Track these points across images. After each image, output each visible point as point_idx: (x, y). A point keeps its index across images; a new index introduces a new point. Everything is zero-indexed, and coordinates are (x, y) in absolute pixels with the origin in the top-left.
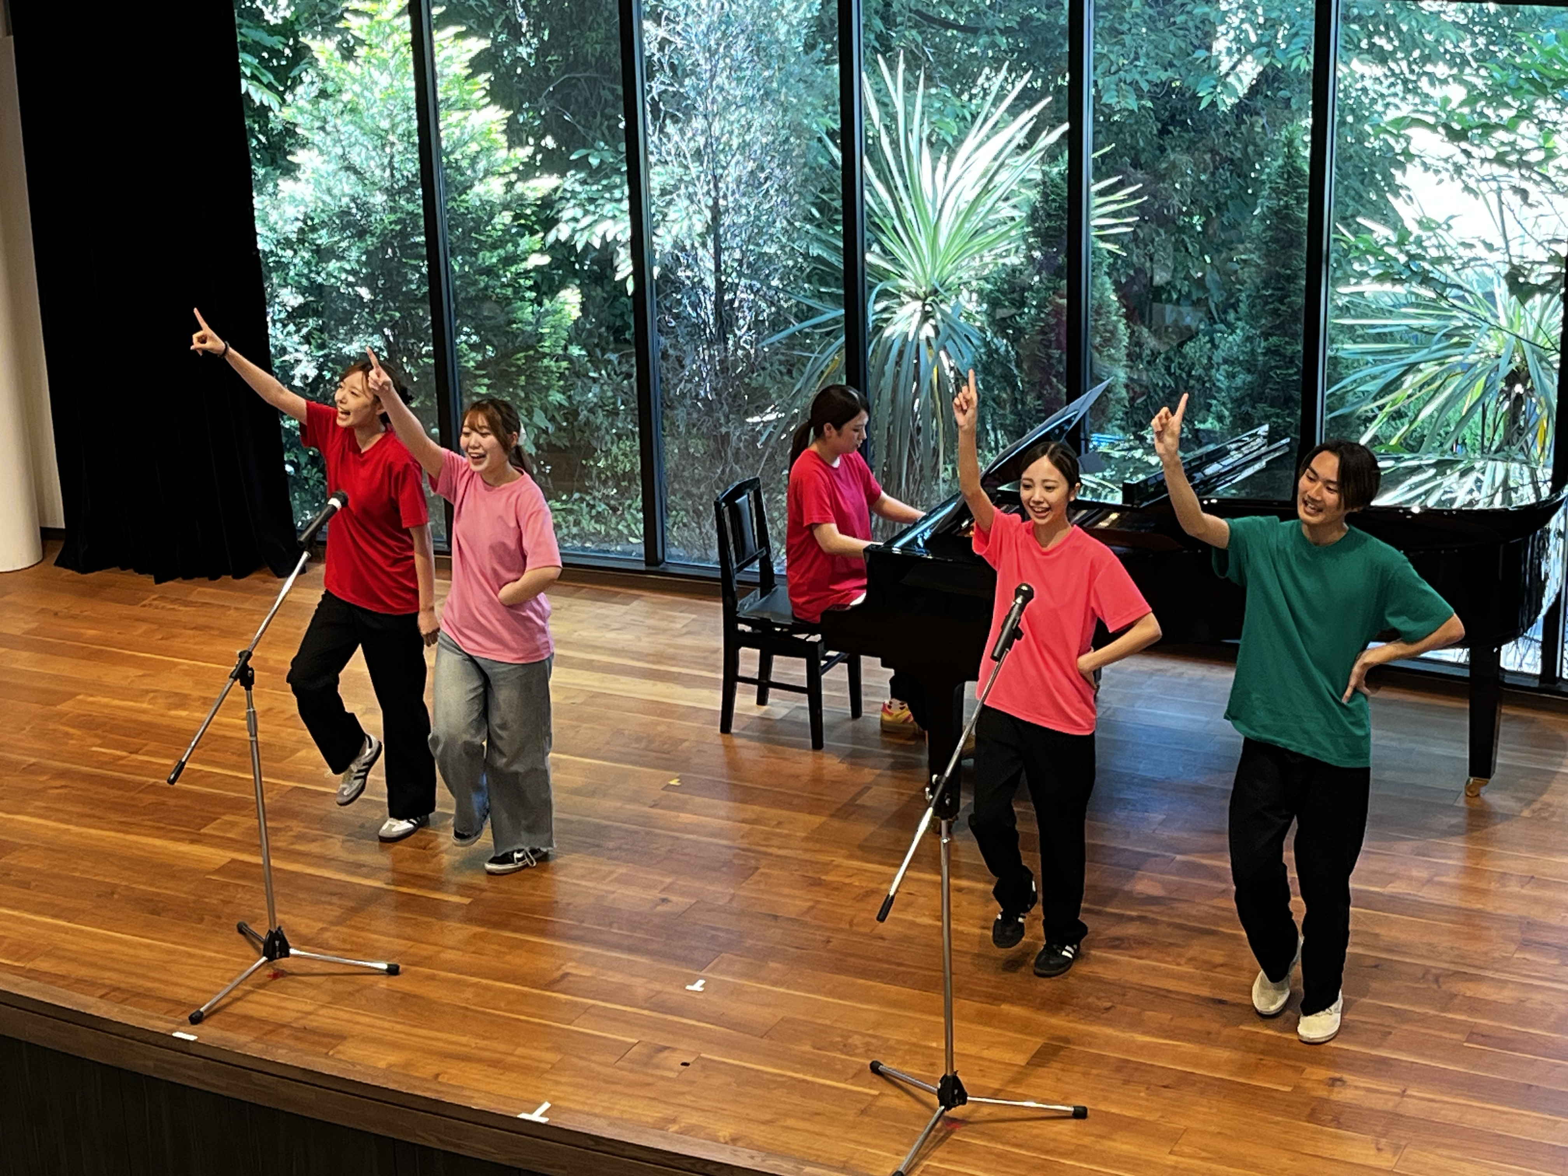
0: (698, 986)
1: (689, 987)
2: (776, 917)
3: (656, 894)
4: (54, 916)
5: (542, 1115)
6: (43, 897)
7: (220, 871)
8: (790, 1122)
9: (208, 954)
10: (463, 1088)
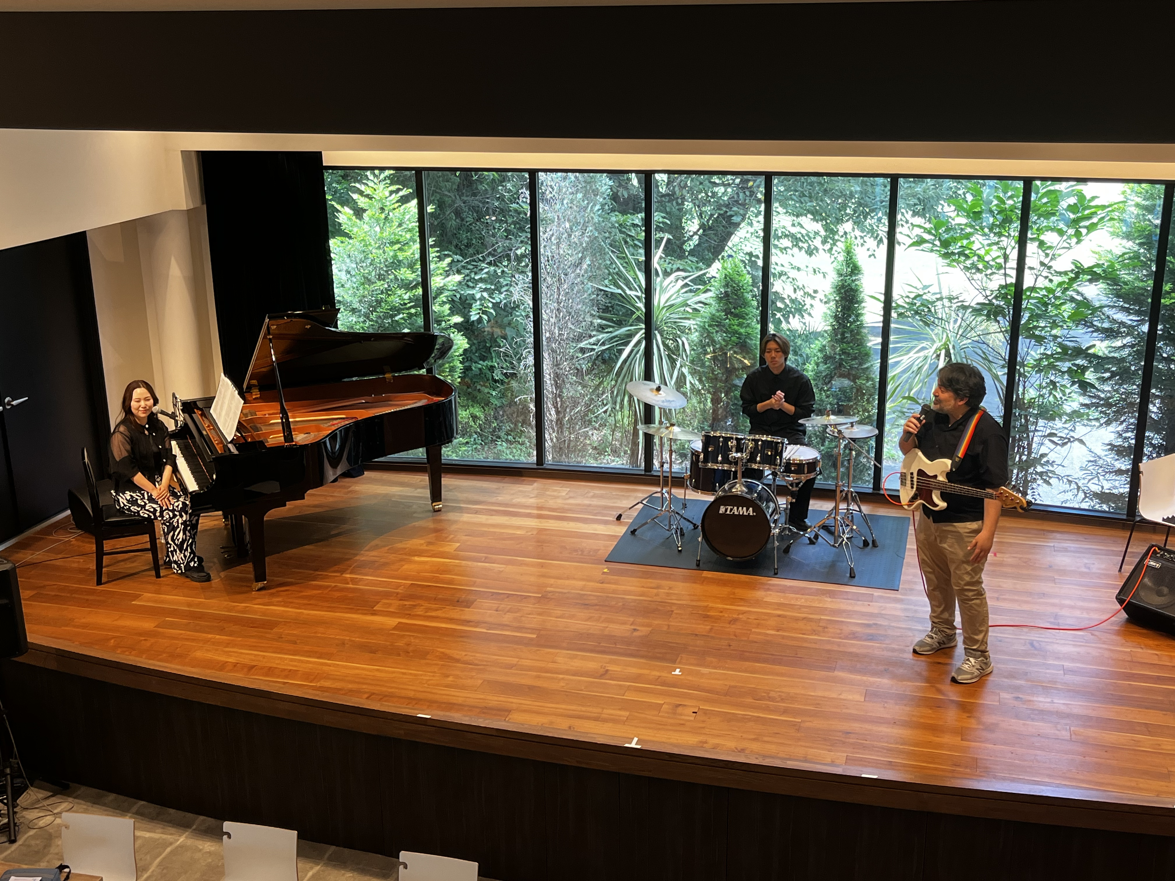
0: (677, 672)
1: (673, 673)
2: (696, 635)
3: (628, 627)
4: (318, 658)
5: (636, 744)
6: (307, 648)
7: (395, 628)
8: (766, 739)
9: (412, 672)
10: (587, 733)
